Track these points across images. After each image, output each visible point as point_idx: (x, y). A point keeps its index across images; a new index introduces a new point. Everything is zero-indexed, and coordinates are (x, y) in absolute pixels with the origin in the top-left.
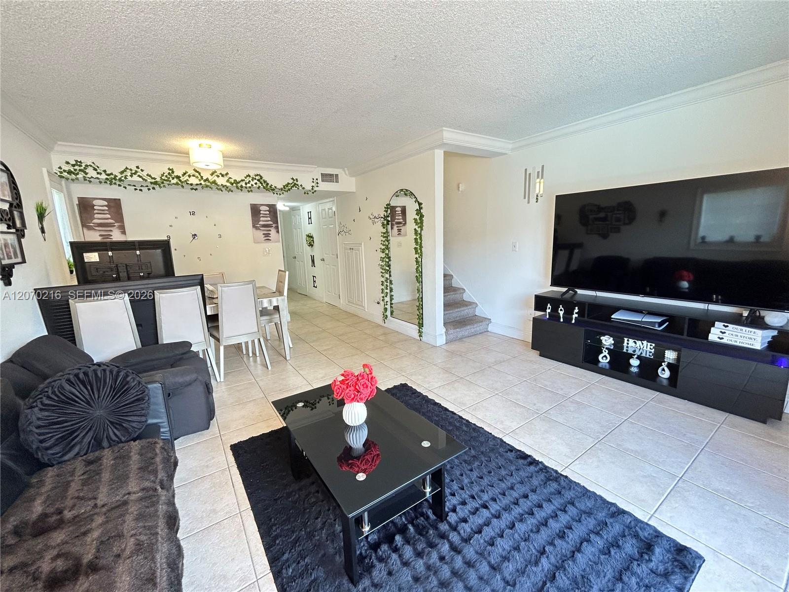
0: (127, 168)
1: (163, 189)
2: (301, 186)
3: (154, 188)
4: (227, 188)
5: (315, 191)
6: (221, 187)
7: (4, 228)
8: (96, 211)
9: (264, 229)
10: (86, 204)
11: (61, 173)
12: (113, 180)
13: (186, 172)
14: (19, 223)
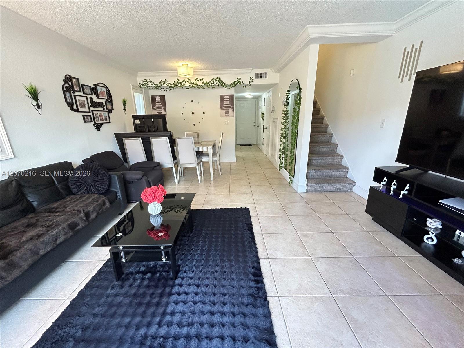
0: (162, 81)
1: (175, 89)
2: (242, 82)
3: (171, 90)
4: (202, 86)
5: (251, 85)
6: (199, 86)
7: (101, 109)
8: (156, 102)
9: (226, 109)
10: (153, 99)
11: (140, 85)
12: (157, 87)
13: (184, 80)
14: (110, 107)
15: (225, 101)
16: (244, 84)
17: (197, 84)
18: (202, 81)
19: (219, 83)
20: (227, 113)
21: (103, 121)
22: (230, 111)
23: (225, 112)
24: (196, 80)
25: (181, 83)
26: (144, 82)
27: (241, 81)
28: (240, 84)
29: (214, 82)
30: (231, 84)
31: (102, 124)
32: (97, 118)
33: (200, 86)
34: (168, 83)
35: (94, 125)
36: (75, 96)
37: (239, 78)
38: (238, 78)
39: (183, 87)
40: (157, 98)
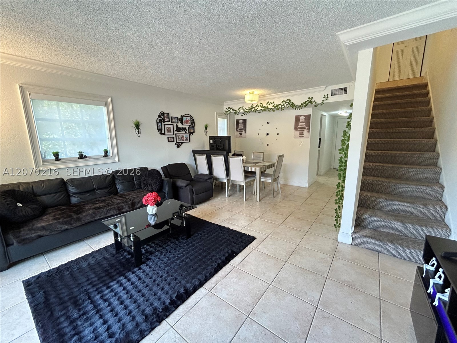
0: (240, 107)
1: (249, 114)
3: (246, 114)
5: (324, 103)
7: (184, 132)
8: (240, 124)
9: (301, 130)
10: (238, 122)
11: (225, 112)
12: (236, 113)
13: (257, 105)
14: (192, 131)
15: (300, 122)
16: (316, 103)
17: (268, 108)
18: (273, 104)
19: (289, 104)
20: (301, 134)
21: (184, 141)
22: (305, 132)
23: (300, 133)
24: (267, 104)
25: (254, 108)
26: (228, 109)
27: (313, 100)
28: (312, 104)
29: (284, 104)
30: (301, 104)
31: (182, 143)
32: (179, 139)
33: (271, 109)
34: (244, 108)
35: (175, 144)
36: (164, 125)
37: (311, 98)
38: (309, 98)
39: (256, 111)
40: (240, 121)
